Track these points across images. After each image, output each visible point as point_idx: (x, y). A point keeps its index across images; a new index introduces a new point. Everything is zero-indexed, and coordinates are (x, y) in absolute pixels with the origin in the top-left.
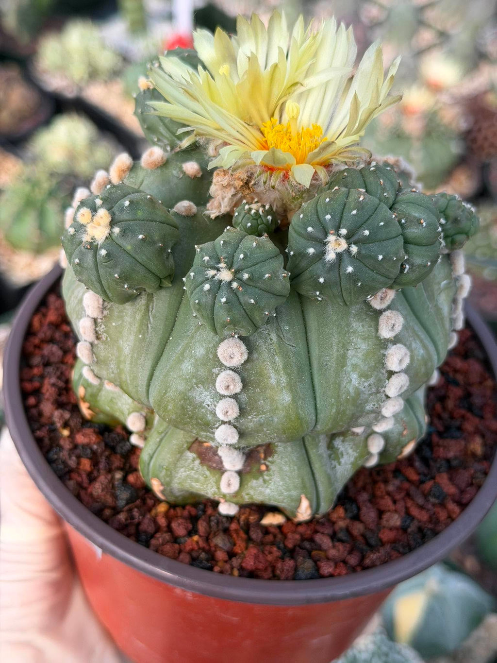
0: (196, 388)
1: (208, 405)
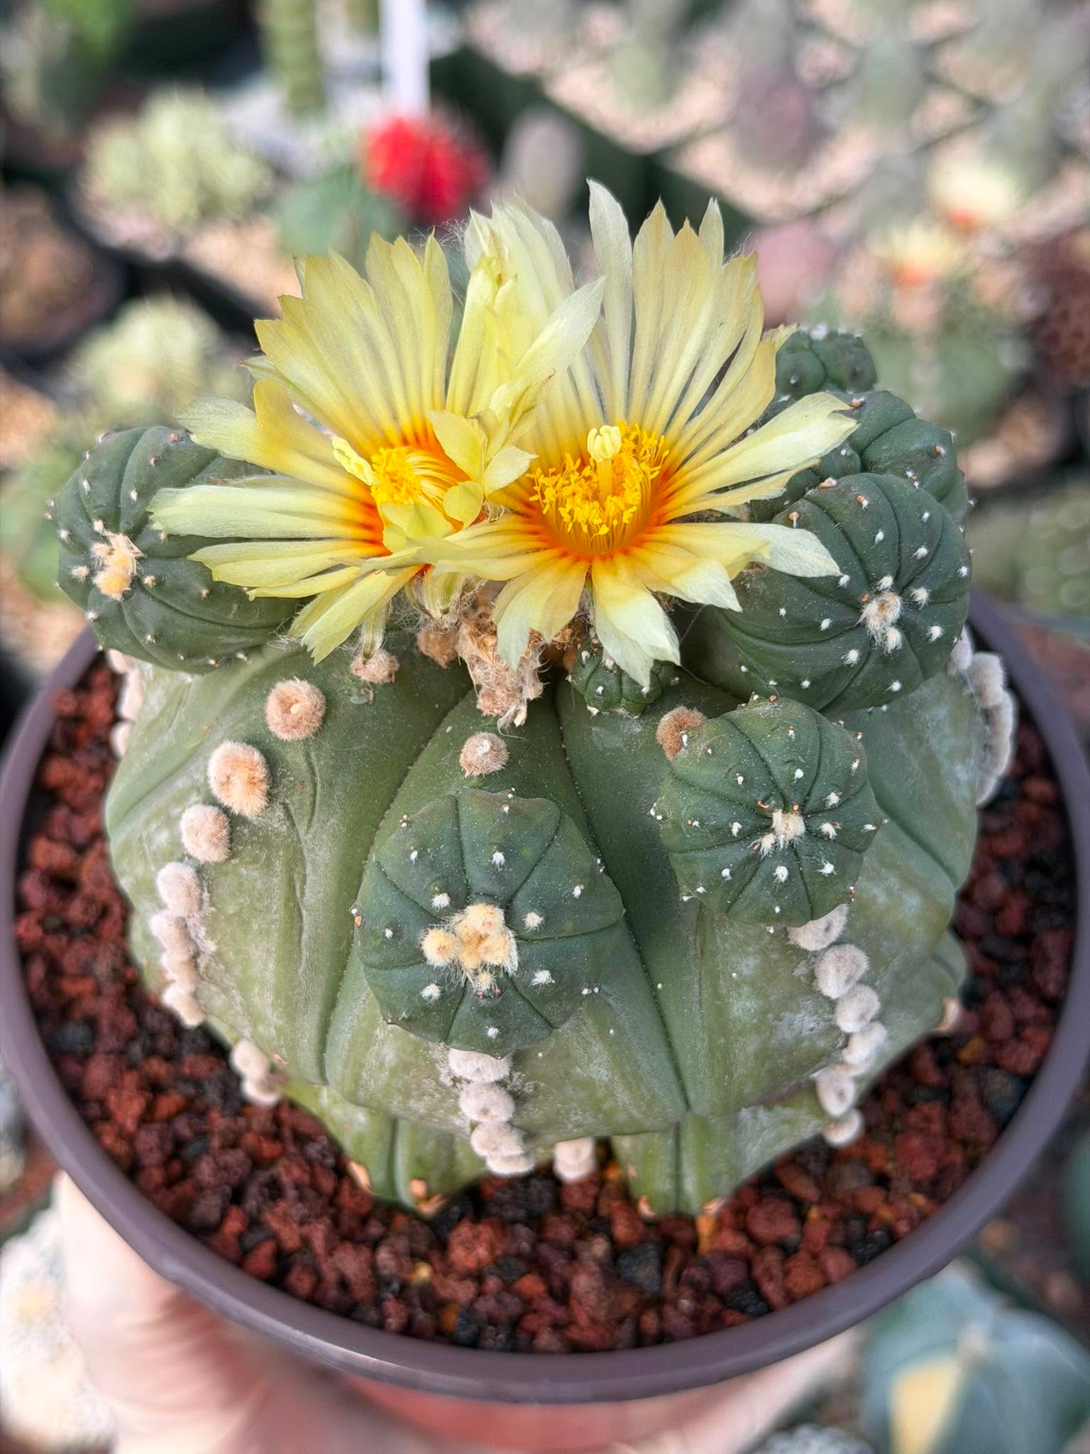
0: (778, 1023)
1: (812, 1030)
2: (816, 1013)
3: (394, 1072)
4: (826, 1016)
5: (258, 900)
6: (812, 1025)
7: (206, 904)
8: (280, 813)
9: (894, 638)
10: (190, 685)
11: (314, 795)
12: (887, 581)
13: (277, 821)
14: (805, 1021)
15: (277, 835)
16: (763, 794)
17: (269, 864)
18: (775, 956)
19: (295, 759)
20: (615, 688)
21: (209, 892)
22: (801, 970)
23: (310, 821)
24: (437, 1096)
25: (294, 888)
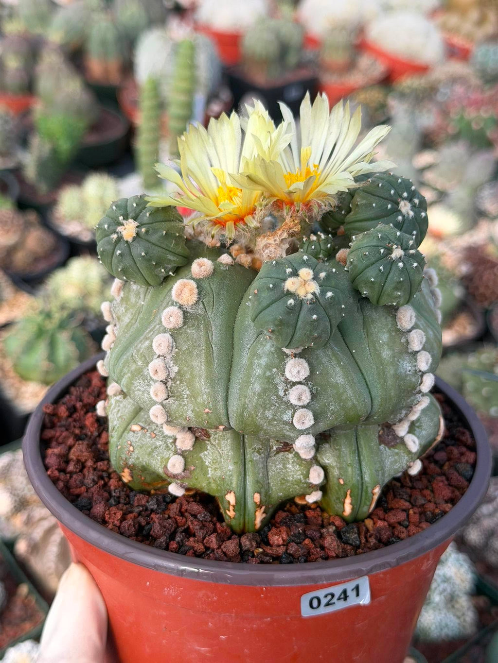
0: (399, 364)
2: (410, 362)
3: (259, 395)
4: (414, 364)
5: (195, 342)
6: (410, 368)
7: (174, 348)
8: (201, 306)
9: (411, 213)
10: (143, 305)
11: (213, 298)
12: (405, 195)
13: (200, 310)
14: (407, 366)
15: (201, 315)
16: (388, 241)
17: (198, 327)
18: (393, 334)
19: (205, 285)
20: (318, 247)
21: (175, 342)
22: (403, 340)
23: (213, 308)
24: (277, 405)
25: (209, 336)
